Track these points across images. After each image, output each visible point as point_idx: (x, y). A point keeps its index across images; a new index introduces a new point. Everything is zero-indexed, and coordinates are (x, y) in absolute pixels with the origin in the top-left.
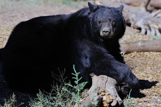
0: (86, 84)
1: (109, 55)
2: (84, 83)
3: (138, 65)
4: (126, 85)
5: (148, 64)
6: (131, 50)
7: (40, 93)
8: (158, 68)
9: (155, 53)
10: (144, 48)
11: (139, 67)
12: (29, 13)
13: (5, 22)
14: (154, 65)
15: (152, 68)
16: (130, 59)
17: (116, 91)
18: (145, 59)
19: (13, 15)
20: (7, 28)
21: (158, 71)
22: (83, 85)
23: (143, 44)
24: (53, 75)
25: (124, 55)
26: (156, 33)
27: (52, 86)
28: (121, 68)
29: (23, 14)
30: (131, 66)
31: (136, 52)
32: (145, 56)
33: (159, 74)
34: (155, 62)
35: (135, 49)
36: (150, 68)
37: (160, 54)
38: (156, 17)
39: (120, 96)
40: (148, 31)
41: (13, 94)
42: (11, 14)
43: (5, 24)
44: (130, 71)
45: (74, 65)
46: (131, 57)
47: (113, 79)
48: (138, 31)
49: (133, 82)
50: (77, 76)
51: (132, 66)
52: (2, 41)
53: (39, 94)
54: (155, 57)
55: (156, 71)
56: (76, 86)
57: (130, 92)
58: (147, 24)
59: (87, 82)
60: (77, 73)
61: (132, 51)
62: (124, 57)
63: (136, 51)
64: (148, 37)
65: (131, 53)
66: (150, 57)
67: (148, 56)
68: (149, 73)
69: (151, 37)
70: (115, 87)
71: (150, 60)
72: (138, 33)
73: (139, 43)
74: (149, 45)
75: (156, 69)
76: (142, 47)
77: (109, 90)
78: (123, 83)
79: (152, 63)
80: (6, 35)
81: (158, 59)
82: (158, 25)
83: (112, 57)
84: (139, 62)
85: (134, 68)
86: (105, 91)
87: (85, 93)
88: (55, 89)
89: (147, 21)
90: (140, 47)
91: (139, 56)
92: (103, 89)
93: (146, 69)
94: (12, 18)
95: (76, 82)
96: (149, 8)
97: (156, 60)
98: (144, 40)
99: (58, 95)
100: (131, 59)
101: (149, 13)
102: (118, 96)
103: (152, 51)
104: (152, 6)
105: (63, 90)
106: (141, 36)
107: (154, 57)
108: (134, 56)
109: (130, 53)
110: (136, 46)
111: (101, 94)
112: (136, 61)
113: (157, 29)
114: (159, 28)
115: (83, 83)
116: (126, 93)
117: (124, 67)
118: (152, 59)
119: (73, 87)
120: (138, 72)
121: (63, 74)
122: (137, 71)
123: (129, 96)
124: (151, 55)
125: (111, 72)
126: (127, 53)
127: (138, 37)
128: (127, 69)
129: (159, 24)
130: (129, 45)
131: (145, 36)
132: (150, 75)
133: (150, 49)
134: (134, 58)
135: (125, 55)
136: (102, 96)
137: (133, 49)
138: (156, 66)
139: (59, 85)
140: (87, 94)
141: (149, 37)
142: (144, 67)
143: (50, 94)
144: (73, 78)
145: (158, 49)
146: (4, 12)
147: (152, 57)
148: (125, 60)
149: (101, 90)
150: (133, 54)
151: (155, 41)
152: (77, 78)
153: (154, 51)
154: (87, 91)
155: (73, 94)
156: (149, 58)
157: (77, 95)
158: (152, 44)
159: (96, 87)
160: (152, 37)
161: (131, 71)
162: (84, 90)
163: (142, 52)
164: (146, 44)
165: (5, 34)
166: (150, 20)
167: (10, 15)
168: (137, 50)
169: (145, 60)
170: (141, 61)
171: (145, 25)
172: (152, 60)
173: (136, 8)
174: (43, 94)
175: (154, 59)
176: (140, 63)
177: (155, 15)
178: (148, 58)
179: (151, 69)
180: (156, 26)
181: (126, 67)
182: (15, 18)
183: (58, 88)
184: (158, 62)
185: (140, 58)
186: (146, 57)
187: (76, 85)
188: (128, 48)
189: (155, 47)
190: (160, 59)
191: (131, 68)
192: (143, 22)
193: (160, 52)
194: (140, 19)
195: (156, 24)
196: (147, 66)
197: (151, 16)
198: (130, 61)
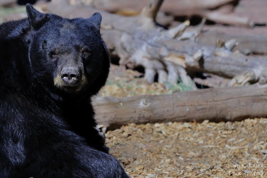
1: (70, 133)
3: (140, 154)
5: (162, 152)
6: (121, 121)
8: (188, 159)
9: (180, 126)
10: (152, 114)
11: (141, 161)
14: (177, 154)
15: (174, 160)
16: (120, 141)
18: (156, 139)
21: (188, 167)
23: (149, 104)
25: (106, 132)
26: (180, 78)
28: (99, 163)
30: (123, 158)
31: (132, 124)
32: (155, 133)
34: (180, 147)
35: (130, 116)
36: (169, 160)
37: (190, 126)
38: (179, 38)
40: (162, 74)
44: (120, 170)
46: (121, 138)
48: (137, 74)
51: (125, 159)
54: (179, 135)
55: (184, 169)
58: (157, 56)
61: (124, 122)
62: (105, 138)
63: (133, 122)
64: (162, 89)
65: (123, 128)
66: (169, 135)
67: (164, 133)
68: (167, 173)
69: (167, 87)
71: (169, 141)
72: (137, 80)
73: (139, 103)
74: (165, 107)
75: (183, 163)
76: (148, 111)
79: (173, 150)
81: (186, 138)
82: (184, 58)
83: (78, 138)
84: (142, 149)
85: (129, 162)
89: (158, 49)
90: (143, 112)
91: (142, 133)
93: (160, 163)
96: (161, 18)
97: (181, 142)
98: (153, 94)
100: (123, 142)
101: (161, 31)
103: (173, 120)
104: (167, 14)
106: (144, 87)
107: (176, 134)
108: (129, 135)
109: (120, 128)
110: (133, 110)
112: (135, 146)
113: (182, 66)
114: (186, 64)
118: (172, 139)
120: (141, 171)
122: (137, 169)
124: (171, 129)
125: (76, 174)
126: (113, 127)
127: (137, 89)
128: (112, 164)
129: (186, 56)
130: (117, 107)
131: (153, 85)
133: (167, 116)
134: (130, 140)
135: (108, 132)
137: (125, 118)
138: (182, 157)
141: (165, 88)
142: (155, 159)
145: (185, 116)
147: (174, 135)
148: (109, 143)
150: (126, 129)
151: (179, 96)
153: (177, 119)
156: (166, 137)
158: (171, 102)
160: (172, 87)
161: (122, 169)
163: (148, 124)
164: (156, 103)
166: (166, 46)
168: (137, 119)
169: (156, 144)
170: (147, 145)
171: (152, 59)
172: (172, 142)
173: (131, 20)
175: (178, 138)
176: (145, 149)
177: (177, 35)
178: (163, 138)
179: (171, 163)
180: (179, 61)
181: (111, 160)
184: (188, 146)
185: (143, 138)
186: (158, 136)
188: (113, 116)
189: (178, 112)
190: (192, 139)
191: (123, 163)
192: (148, 51)
193: (193, 122)
194: (141, 44)
195: (179, 54)
196: (162, 157)
197: (166, 37)
198: (121, 145)
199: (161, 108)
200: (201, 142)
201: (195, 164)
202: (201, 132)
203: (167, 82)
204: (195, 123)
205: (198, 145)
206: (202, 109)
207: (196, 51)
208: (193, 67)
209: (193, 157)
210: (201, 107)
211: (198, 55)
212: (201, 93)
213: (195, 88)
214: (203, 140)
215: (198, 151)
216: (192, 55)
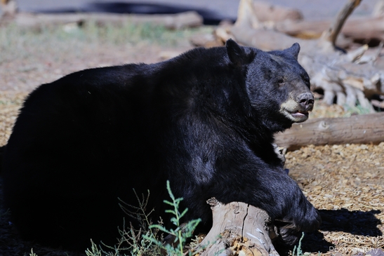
0: (197, 224)
2: (193, 221)
3: (318, 175)
4: (290, 224)
5: (340, 173)
6: (301, 142)
7: (93, 248)
8: (365, 180)
9: (357, 148)
10: (330, 136)
11: (319, 181)
12: (65, 62)
13: (10, 84)
14: (354, 175)
15: (352, 181)
16: (299, 161)
17: (267, 237)
18: (334, 160)
19: (28, 67)
20: (14, 98)
21: (364, 188)
22: (190, 226)
23: (327, 127)
24: (121, 206)
25: (286, 153)
26: (358, 100)
27: (120, 231)
28: (280, 184)
29: (50, 65)
30: (302, 178)
31: (312, 146)
32: (333, 155)
33: (367, 195)
34: (357, 169)
35: (309, 138)
36: (346, 181)
37: (367, 148)
38: (357, 62)
39: (277, 249)
40: (340, 97)
41: (32, 252)
42: (23, 65)
43: (9, 88)
44: (299, 192)
45: (168, 182)
46: (301, 158)
47: (262, 211)
49: (306, 217)
50: (176, 206)
51: (304, 179)
52: (3, 129)
53: (92, 251)
54: (356, 156)
55: (361, 189)
56: (174, 230)
57: (301, 239)
58: (336, 79)
59: (199, 220)
60: (175, 199)
61: (304, 143)
63: (313, 143)
64: (341, 110)
65: (302, 149)
66: (346, 156)
67: (342, 154)
68: (345, 193)
69: (346, 109)
70: (266, 230)
71: (346, 163)
72: (317, 102)
73: (318, 125)
74: (343, 129)
75: (360, 183)
76: (326, 133)
77: (251, 235)
78: (285, 220)
79: (351, 171)
80: (11, 114)
81: (363, 160)
82: (362, 81)
84: (320, 170)
85: (308, 182)
86: (242, 238)
87: (197, 245)
88: (127, 238)
89: (337, 72)
90: (322, 134)
91: (321, 154)
92: (238, 235)
93: (338, 184)
94: (24, 75)
95: (175, 221)
96: (341, 41)
97: (358, 164)
98: (332, 116)
99: (135, 250)
100: (302, 162)
101: (340, 55)
102: (273, 248)
103: (351, 142)
104: (347, 36)
105: (146, 240)
106: (323, 108)
107: (354, 156)
108: (308, 156)
109: (299, 149)
110: (312, 132)
111: (234, 247)
112: (314, 167)
113: (360, 89)
114: (364, 87)
115: (190, 224)
116: (292, 240)
117: (285, 184)
118: (349, 160)
119: (167, 231)
120: (319, 191)
121: (145, 202)
122: (315, 189)
123: (299, 249)
124: (348, 150)
125: (257, 194)
126: (293, 148)
127: (316, 111)
128: (292, 187)
129: (364, 79)
130: (297, 129)
131: (332, 107)
132: (347, 199)
133: (345, 138)
134: (309, 161)
135: (288, 153)
136: (236, 249)
137: (305, 139)
138: (359, 178)
139: (136, 228)
140: (200, 246)
141: (343, 109)
142: (332, 179)
143: (117, 250)
144: (167, 211)
145: (362, 138)
146: (8, 61)
147: (351, 157)
148: (288, 165)
149: (234, 236)
150: (306, 151)
151: (357, 119)
152: (176, 212)
153: (354, 141)
154: (202, 240)
155: (168, 248)
156: (344, 158)
157: (177, 250)
158: (349, 125)
159: (223, 231)
160: (350, 109)
162: (195, 238)
163: (327, 146)
164: (334, 125)
165: (8, 113)
166: (345, 69)
167: (21, 68)
168: (316, 140)
169: (334, 165)
170: (325, 166)
171: (332, 81)
172: (349, 163)
173: (311, 43)
174: (99, 249)
175: (355, 160)
176: (323, 170)
177: (356, 59)
178: (341, 159)
179: (348, 184)
180: (357, 84)
182: (32, 75)
183: (133, 236)
184: (365, 167)
185: (321, 159)
186: (336, 157)
187: (174, 227)
188: (293, 138)
189: (356, 134)
190: (368, 161)
191: (302, 184)
192: (328, 74)
193: (370, 144)
194: (321, 67)
195: (358, 78)
196: (339, 178)
197: (345, 61)
198: (300, 166)
199: (340, 130)
200: (378, 163)
201: (371, 185)
202: (377, 154)
203: (345, 105)
204: (371, 145)
205: (375, 166)
206: (379, 131)
207: (374, 75)
208: (371, 91)
209: (370, 178)
210: (378, 130)
211: (375, 79)
212: (378, 116)
213: (372, 111)
214: (380, 162)
215: (375, 172)
216: (369, 79)
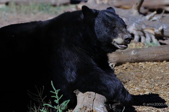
0: (68, 102)
2: (66, 101)
3: (132, 78)
4: (117, 102)
5: (143, 77)
6: (122, 61)
8: (156, 80)
9: (152, 64)
10: (138, 58)
11: (132, 81)
14: (150, 77)
15: (149, 81)
16: (122, 71)
17: (106, 110)
18: (140, 70)
21: (156, 84)
22: (64, 104)
23: (136, 53)
24: (29, 94)
26: (152, 40)
28: (111, 82)
30: (123, 80)
32: (139, 67)
34: (152, 74)
35: (127, 59)
36: (146, 81)
37: (157, 64)
38: (151, 20)
40: (143, 38)
46: (123, 70)
47: (102, 96)
49: (125, 99)
54: (151, 68)
55: (154, 85)
57: (123, 110)
58: (140, 29)
60: (56, 90)
61: (124, 62)
62: (114, 70)
63: (128, 62)
64: (143, 45)
65: (123, 65)
66: (146, 68)
67: (144, 67)
68: (145, 87)
69: (146, 44)
70: (105, 106)
71: (146, 71)
73: (131, 52)
75: (154, 82)
76: (136, 56)
77: (97, 109)
78: (115, 101)
79: (149, 75)
81: (155, 70)
85: (126, 82)
86: (93, 110)
89: (140, 25)
90: (133, 57)
91: (133, 67)
93: (142, 82)
95: (57, 101)
96: (142, 10)
97: (152, 72)
98: (138, 48)
100: (123, 72)
101: (142, 16)
103: (148, 61)
104: (145, 8)
106: (134, 44)
108: (126, 68)
109: (121, 65)
110: (128, 56)
112: (129, 74)
113: (153, 34)
114: (155, 33)
118: (148, 70)
120: (132, 86)
121: (42, 92)
122: (130, 85)
124: (147, 65)
125: (100, 88)
126: (118, 64)
127: (130, 45)
129: (155, 29)
130: (120, 55)
131: (138, 44)
132: (147, 90)
133: (145, 58)
134: (127, 71)
135: (116, 67)
137: (125, 60)
138: (153, 79)
141: (144, 45)
142: (139, 80)
144: (52, 97)
145: (154, 59)
147: (149, 68)
148: (116, 72)
149: (88, 109)
150: (125, 66)
151: (151, 49)
152: (57, 97)
153: (150, 60)
154: (72, 111)
156: (145, 69)
158: (147, 52)
159: (82, 107)
160: (148, 44)
162: (68, 111)
163: (136, 63)
164: (140, 52)
168: (130, 60)
169: (140, 73)
170: (135, 73)
171: (138, 30)
172: (148, 72)
175: (151, 70)
176: (134, 75)
178: (143, 69)
180: (151, 31)
184: (156, 74)
185: (133, 70)
186: (141, 69)
187: (56, 105)
188: (118, 59)
189: (151, 56)
190: (158, 70)
191: (123, 82)
192: (136, 27)
193: (158, 62)
194: (132, 23)
195: (151, 28)
196: (143, 79)
197: (145, 19)
199: (142, 55)
201: (159, 83)
202: (162, 67)
203: (145, 42)
205: (161, 73)
206: (163, 55)
207: (160, 26)
208: (158, 34)
209: (159, 79)
211: (161, 28)
212: (162, 47)
213: (159, 45)
214: (163, 71)
215: (161, 76)
216: (158, 29)
